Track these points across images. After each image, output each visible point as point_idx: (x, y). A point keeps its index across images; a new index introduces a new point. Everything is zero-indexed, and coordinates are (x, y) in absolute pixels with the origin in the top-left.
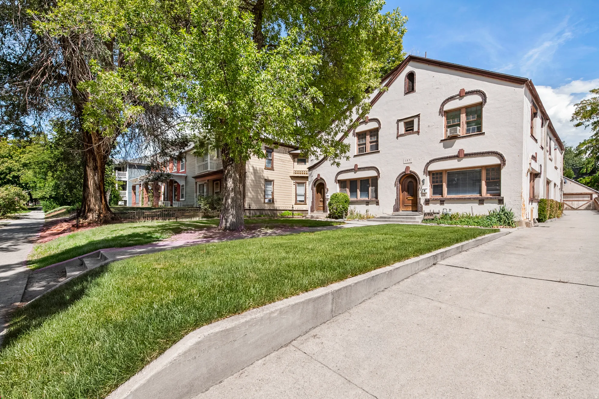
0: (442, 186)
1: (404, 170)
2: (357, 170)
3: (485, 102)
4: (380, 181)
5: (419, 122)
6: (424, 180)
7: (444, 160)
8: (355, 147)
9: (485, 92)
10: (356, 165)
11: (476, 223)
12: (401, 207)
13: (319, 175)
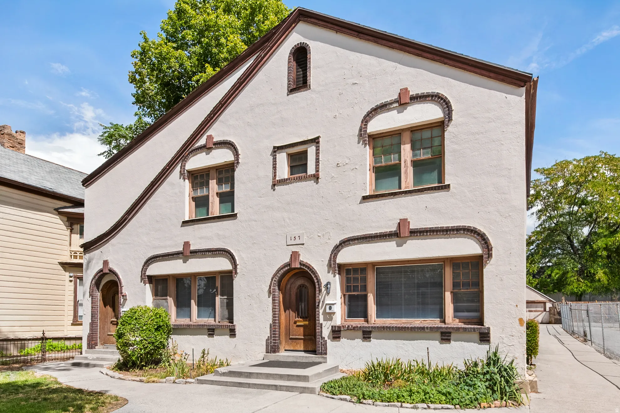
0: (365, 298)
1: (287, 260)
2: (188, 254)
3: (450, 119)
4: (238, 283)
5: (317, 154)
6: (328, 283)
7: (369, 242)
8: (184, 202)
9: (449, 98)
10: (187, 244)
11: (443, 394)
12: (284, 342)
13: (106, 263)
